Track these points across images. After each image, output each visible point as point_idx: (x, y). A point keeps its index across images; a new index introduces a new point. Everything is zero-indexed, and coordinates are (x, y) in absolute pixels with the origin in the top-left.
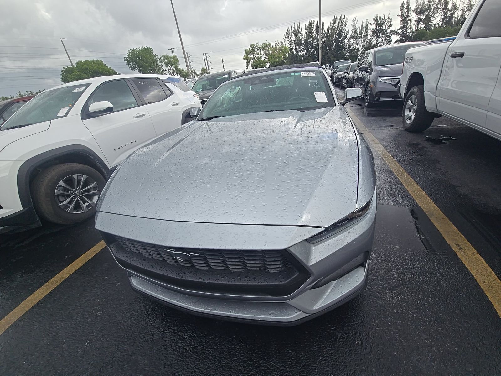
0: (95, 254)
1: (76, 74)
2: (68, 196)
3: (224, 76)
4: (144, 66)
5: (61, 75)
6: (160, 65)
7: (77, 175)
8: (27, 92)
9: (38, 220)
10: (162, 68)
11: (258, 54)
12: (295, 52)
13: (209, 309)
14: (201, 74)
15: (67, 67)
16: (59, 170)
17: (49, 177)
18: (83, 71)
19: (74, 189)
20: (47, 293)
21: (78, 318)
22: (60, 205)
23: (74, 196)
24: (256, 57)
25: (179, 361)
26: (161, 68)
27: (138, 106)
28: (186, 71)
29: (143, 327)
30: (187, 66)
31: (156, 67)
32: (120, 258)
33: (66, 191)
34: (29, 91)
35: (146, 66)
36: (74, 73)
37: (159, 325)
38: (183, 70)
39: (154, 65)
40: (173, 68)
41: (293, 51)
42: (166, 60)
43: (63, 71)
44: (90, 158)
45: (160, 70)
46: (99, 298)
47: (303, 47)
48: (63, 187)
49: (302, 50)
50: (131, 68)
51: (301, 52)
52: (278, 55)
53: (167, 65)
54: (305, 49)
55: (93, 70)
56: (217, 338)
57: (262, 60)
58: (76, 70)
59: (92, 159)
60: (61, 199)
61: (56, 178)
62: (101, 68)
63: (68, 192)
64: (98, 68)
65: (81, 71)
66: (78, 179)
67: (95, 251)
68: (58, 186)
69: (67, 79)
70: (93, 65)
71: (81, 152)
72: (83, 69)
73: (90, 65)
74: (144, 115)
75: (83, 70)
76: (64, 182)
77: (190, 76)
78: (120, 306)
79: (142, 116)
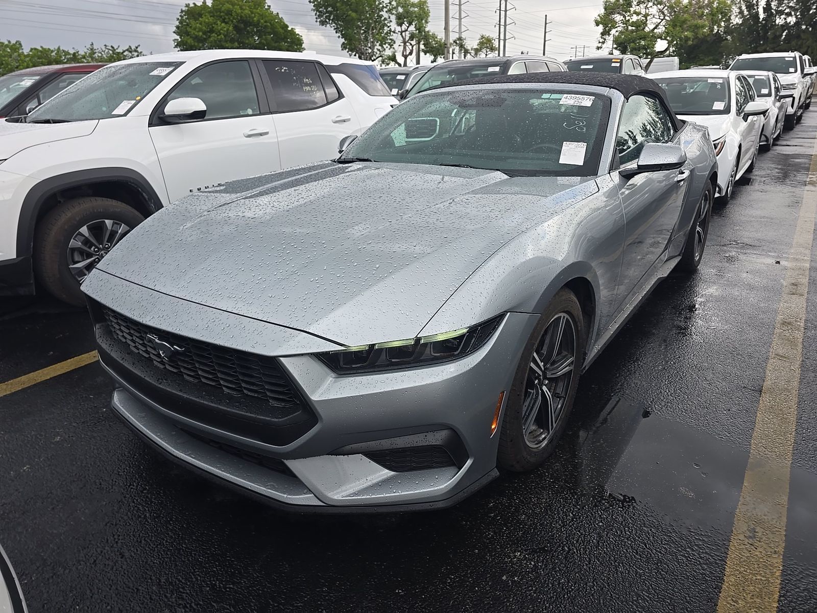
0: (92, 361)
1: (207, 20)
2: (89, 255)
3: (491, 69)
4: (347, 18)
5: (178, 19)
6: (385, 19)
7: (112, 221)
8: (105, 45)
9: (32, 282)
10: (388, 27)
11: (638, 14)
12: (762, 16)
13: (192, 456)
14: (477, 51)
15: (194, 4)
16: (87, 205)
17: (69, 214)
18: (221, 17)
19: (101, 246)
20: (5, 394)
21: (29, 436)
22: (71, 266)
23: (97, 258)
24: (631, 21)
25: (128, 524)
26: (387, 25)
27: (261, 114)
28: (441, 39)
29: (105, 472)
30: (446, 28)
31: (376, 22)
32: (101, 344)
33: (88, 246)
34: (109, 45)
35: (353, 19)
36: (202, 18)
37: (128, 477)
38: (434, 37)
39: (371, 19)
40: (412, 28)
41: (757, 13)
42: (400, 10)
43: (184, 11)
44: (143, 196)
45: (383, 30)
46: (68, 420)
47: (791, 4)
48: (84, 238)
49: (788, 10)
50: (319, 20)
51: (783, 17)
52: (695, 22)
53: (401, 21)
54: (796, 10)
55: (241, 17)
56: (195, 517)
57: (647, 29)
58: (210, 12)
59: (145, 199)
60: (77, 257)
61: (77, 219)
62: (258, 14)
63: (90, 248)
64: (252, 13)
65: (217, 16)
66: (113, 229)
67: (94, 357)
68: (78, 234)
69: (187, 30)
70: (245, 5)
71: (130, 182)
72: (223, 12)
73: (239, 5)
74: (267, 133)
75: (222, 14)
76: (89, 228)
77: (448, 52)
78: (90, 439)
79: (261, 134)
